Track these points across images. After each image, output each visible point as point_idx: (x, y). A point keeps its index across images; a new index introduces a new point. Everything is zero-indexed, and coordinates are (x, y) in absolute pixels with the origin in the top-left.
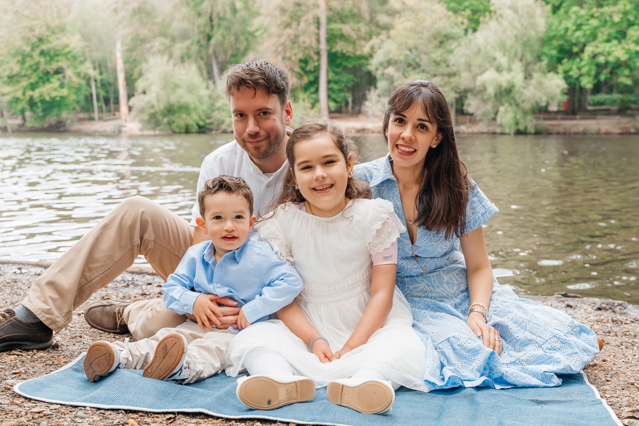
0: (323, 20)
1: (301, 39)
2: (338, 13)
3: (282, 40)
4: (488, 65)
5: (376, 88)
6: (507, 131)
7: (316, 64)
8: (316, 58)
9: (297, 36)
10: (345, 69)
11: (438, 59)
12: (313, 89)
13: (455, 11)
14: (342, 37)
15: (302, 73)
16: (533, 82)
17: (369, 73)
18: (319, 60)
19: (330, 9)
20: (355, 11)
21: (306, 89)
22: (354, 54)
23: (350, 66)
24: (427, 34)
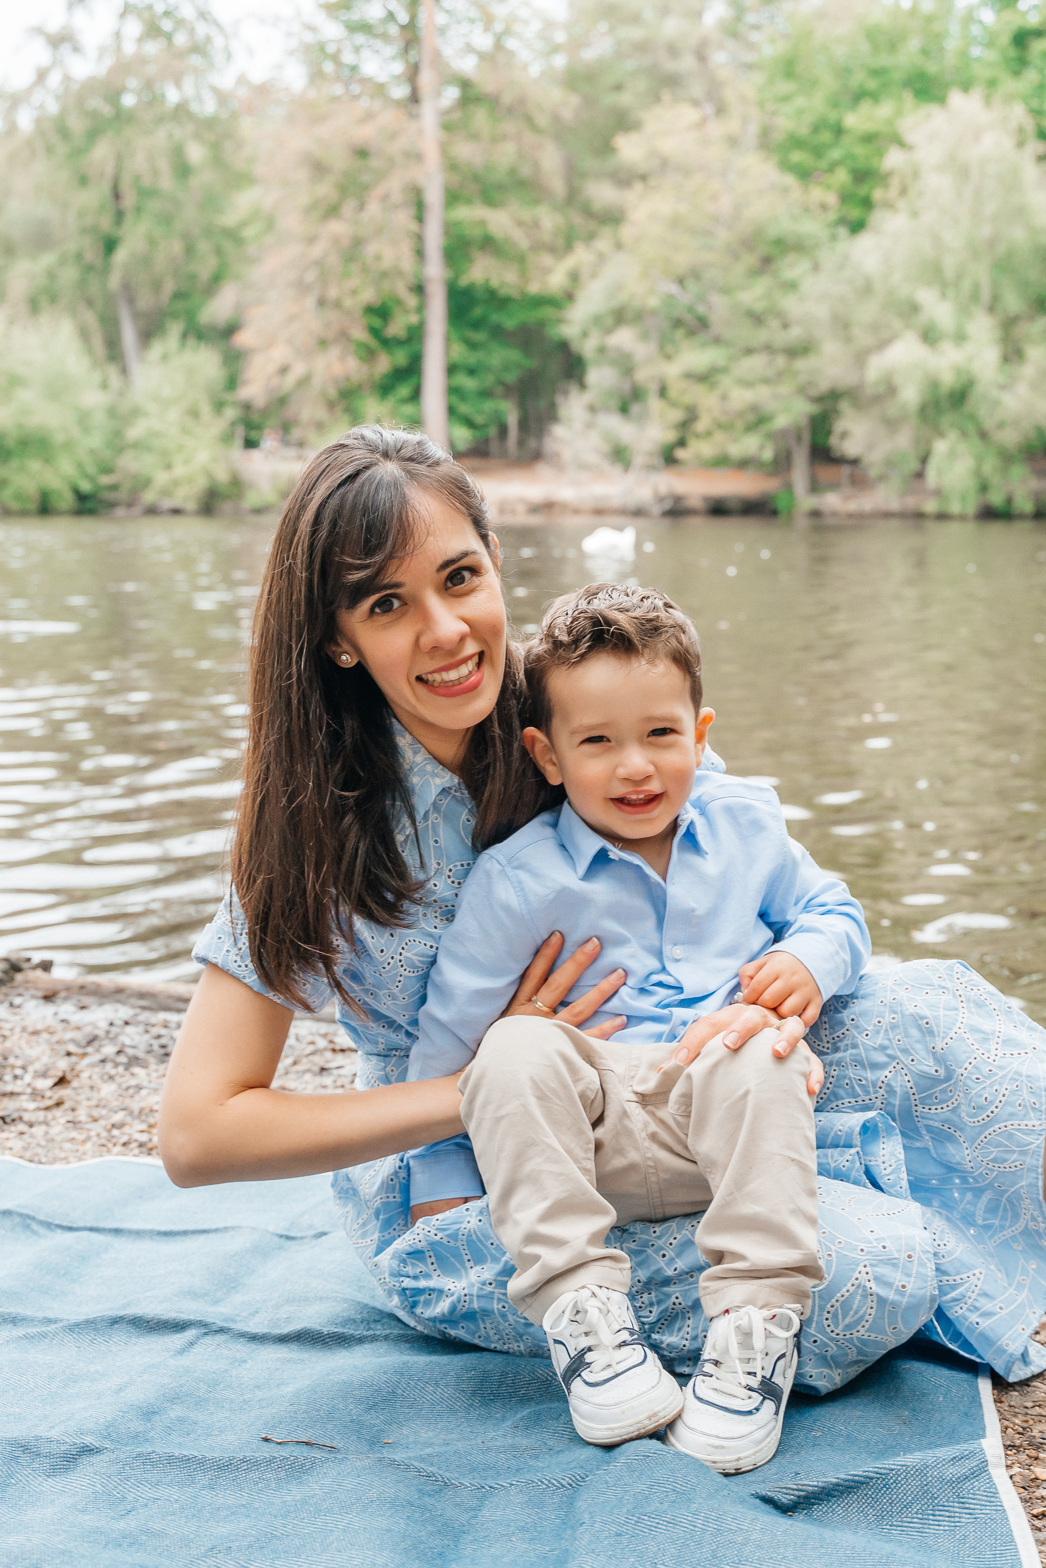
0: (434, 196)
1: (371, 249)
2: (476, 178)
3: (317, 251)
4: (897, 324)
5: (583, 386)
6: (955, 508)
7: (414, 319)
8: (412, 301)
9: (358, 243)
10: (498, 333)
11: (759, 306)
12: (404, 391)
13: (805, 175)
14: (488, 244)
15: (373, 343)
16: (1028, 370)
17: (564, 346)
18: (421, 308)
19: (452, 166)
20: (525, 171)
21: (385, 388)
22: (523, 294)
23: (510, 323)
24: (723, 235)
